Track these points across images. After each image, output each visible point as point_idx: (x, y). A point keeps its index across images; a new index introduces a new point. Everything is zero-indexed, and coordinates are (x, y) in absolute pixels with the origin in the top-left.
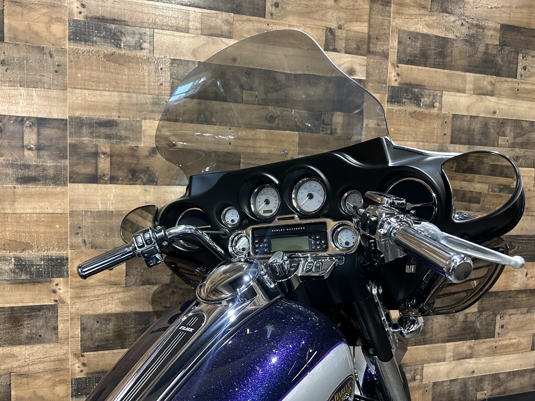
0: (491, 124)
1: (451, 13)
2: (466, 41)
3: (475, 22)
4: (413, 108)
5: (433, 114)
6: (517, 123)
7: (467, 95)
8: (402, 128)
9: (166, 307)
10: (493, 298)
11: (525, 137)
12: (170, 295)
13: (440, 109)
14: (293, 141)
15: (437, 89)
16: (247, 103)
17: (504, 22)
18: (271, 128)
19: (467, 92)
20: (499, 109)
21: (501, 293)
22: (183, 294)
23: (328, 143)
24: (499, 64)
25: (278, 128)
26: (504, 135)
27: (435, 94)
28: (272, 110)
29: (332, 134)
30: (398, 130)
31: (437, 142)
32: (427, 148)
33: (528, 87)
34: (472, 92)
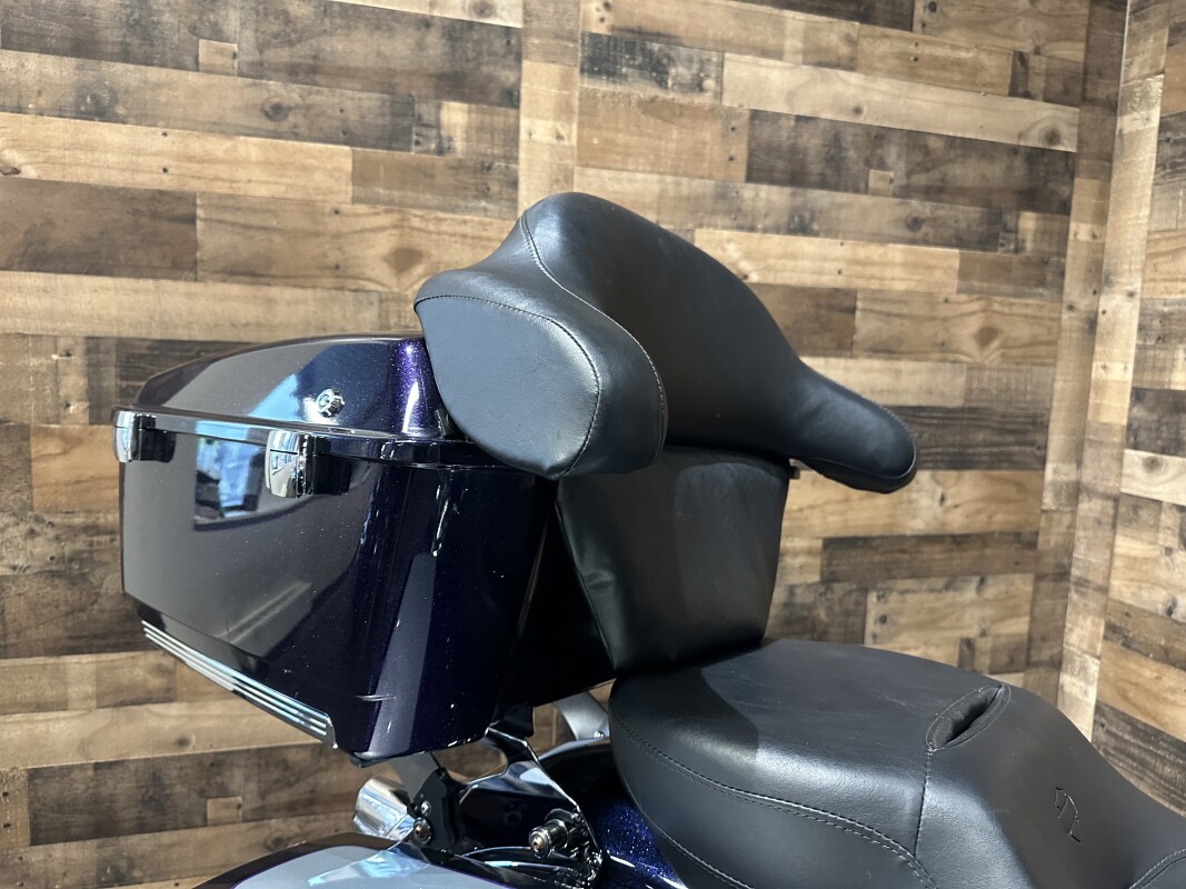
0: (850, 138)
4: (646, 90)
5: (697, 108)
6: (915, 140)
7: (788, 65)
8: (621, 138)
9: (14, 568)
10: (859, 552)
11: (935, 174)
12: (25, 539)
13: (719, 95)
14: (338, 169)
15: (710, 45)
16: (210, 71)
18: (277, 135)
19: (788, 56)
20: (869, 102)
21: (878, 542)
22: (57, 538)
23: (433, 177)
25: (296, 136)
26: (882, 165)
27: (705, 57)
28: (278, 90)
29: (440, 151)
30: (611, 142)
31: (710, 177)
32: (685, 190)
33: (940, 52)
34: (800, 58)
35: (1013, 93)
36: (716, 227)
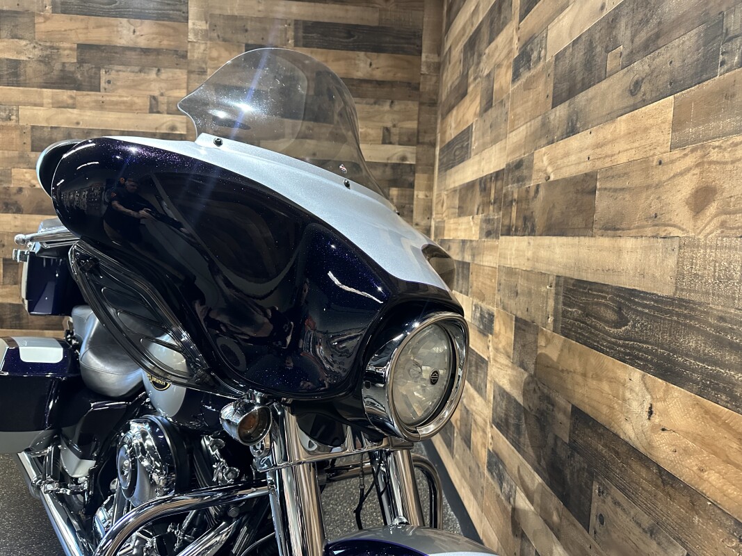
1: (21, 39)
2: (41, 61)
3: (48, 44)
5: (9, 126)
7: (46, 108)
13: (18, 121)
15: (13, 104)
17: (79, 42)
19: (45, 105)
20: (82, 120)
24: (79, 80)
27: (10, 108)
31: (17, 150)
32: (6, 155)
33: (114, 99)
34: (51, 106)
35: (151, 111)
36: (20, 168)
